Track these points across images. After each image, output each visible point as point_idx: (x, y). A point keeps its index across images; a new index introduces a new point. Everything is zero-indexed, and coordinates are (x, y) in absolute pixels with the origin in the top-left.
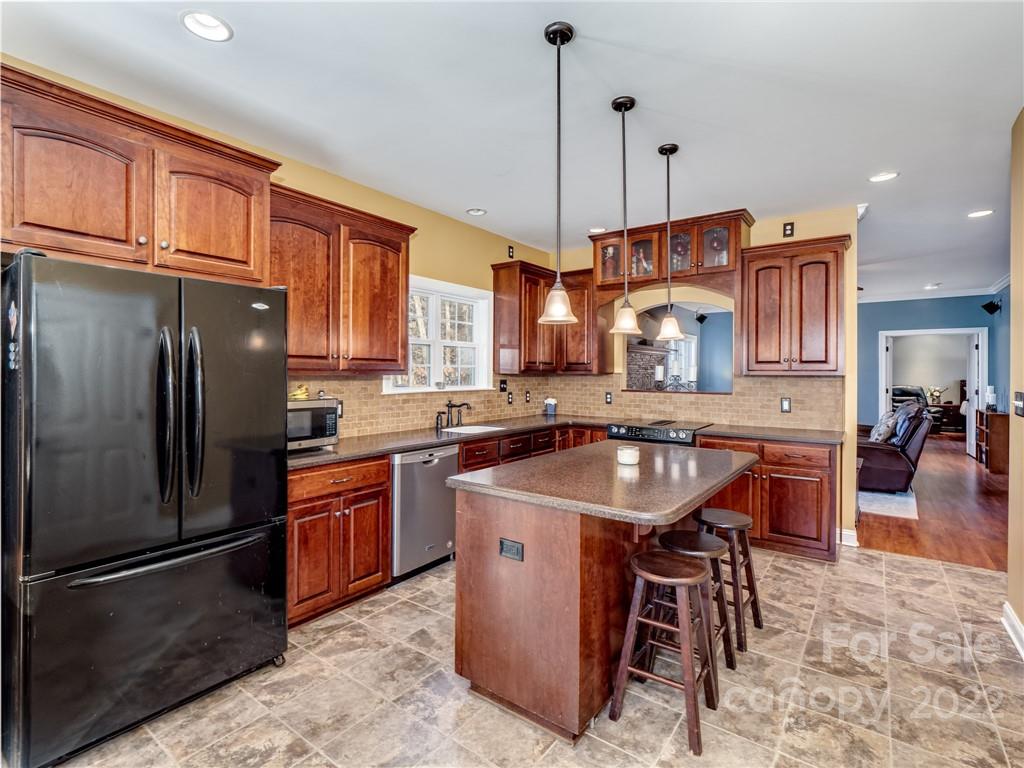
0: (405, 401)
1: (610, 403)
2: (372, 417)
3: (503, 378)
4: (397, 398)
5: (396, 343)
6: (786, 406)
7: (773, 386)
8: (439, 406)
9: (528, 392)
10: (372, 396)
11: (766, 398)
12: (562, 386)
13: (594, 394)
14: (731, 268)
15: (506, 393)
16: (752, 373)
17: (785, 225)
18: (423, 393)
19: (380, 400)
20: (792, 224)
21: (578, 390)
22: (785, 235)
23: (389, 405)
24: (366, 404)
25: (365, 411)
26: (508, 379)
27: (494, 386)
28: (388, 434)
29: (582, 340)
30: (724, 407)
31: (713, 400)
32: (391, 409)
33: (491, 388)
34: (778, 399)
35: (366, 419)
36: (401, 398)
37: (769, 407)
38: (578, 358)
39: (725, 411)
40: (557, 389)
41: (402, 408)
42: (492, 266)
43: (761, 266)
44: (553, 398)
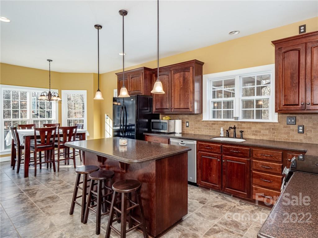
0: (213, 124)
2: (199, 128)
4: (209, 122)
10: (199, 121)
15: (295, 126)
18: (222, 121)
19: (202, 123)
23: (206, 125)
24: (197, 123)
25: (197, 126)
28: (206, 135)
33: (276, 121)
35: (197, 129)
41: (212, 127)
42: (272, 42)
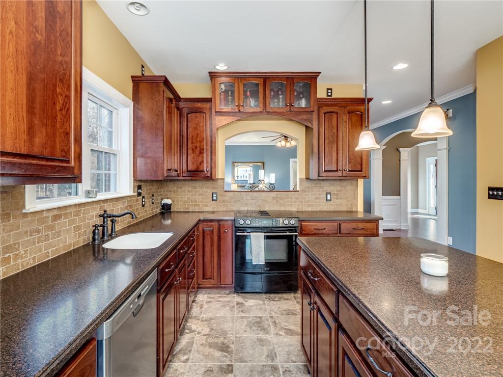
0: (56, 218)
1: (216, 200)
3: (140, 184)
5: (68, 134)
6: (329, 198)
7: (322, 185)
8: (92, 217)
9: (153, 196)
10: (7, 216)
11: (318, 193)
12: (175, 189)
13: (202, 195)
14: (312, 110)
15: (141, 197)
16: (320, 178)
17: (328, 89)
19: (21, 221)
20: (331, 89)
21: (189, 191)
22: (328, 95)
23: (35, 226)
26: (142, 184)
27: (134, 193)
29: (201, 152)
30: (294, 200)
31: (287, 196)
32: (38, 231)
33: (132, 194)
34: (325, 193)
36: (51, 214)
37: (320, 198)
38: (198, 167)
39: (295, 202)
40: (170, 191)
42: (132, 77)
43: (326, 111)
44: (168, 198)
